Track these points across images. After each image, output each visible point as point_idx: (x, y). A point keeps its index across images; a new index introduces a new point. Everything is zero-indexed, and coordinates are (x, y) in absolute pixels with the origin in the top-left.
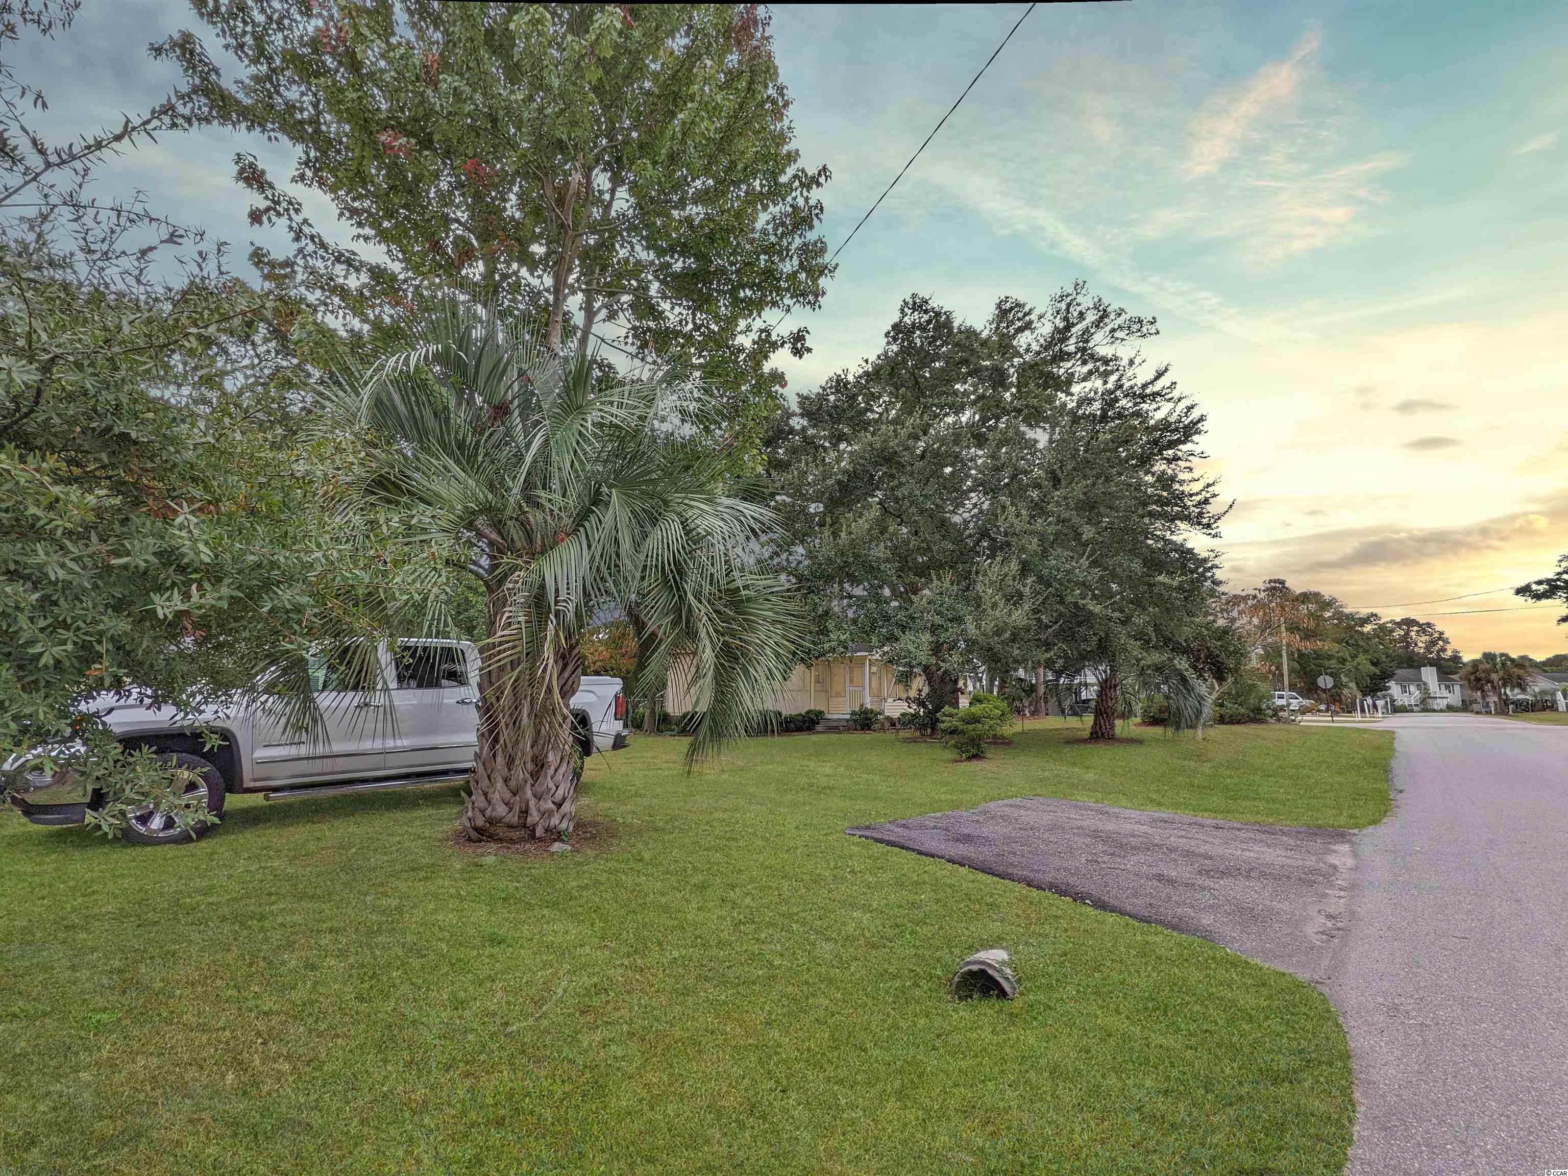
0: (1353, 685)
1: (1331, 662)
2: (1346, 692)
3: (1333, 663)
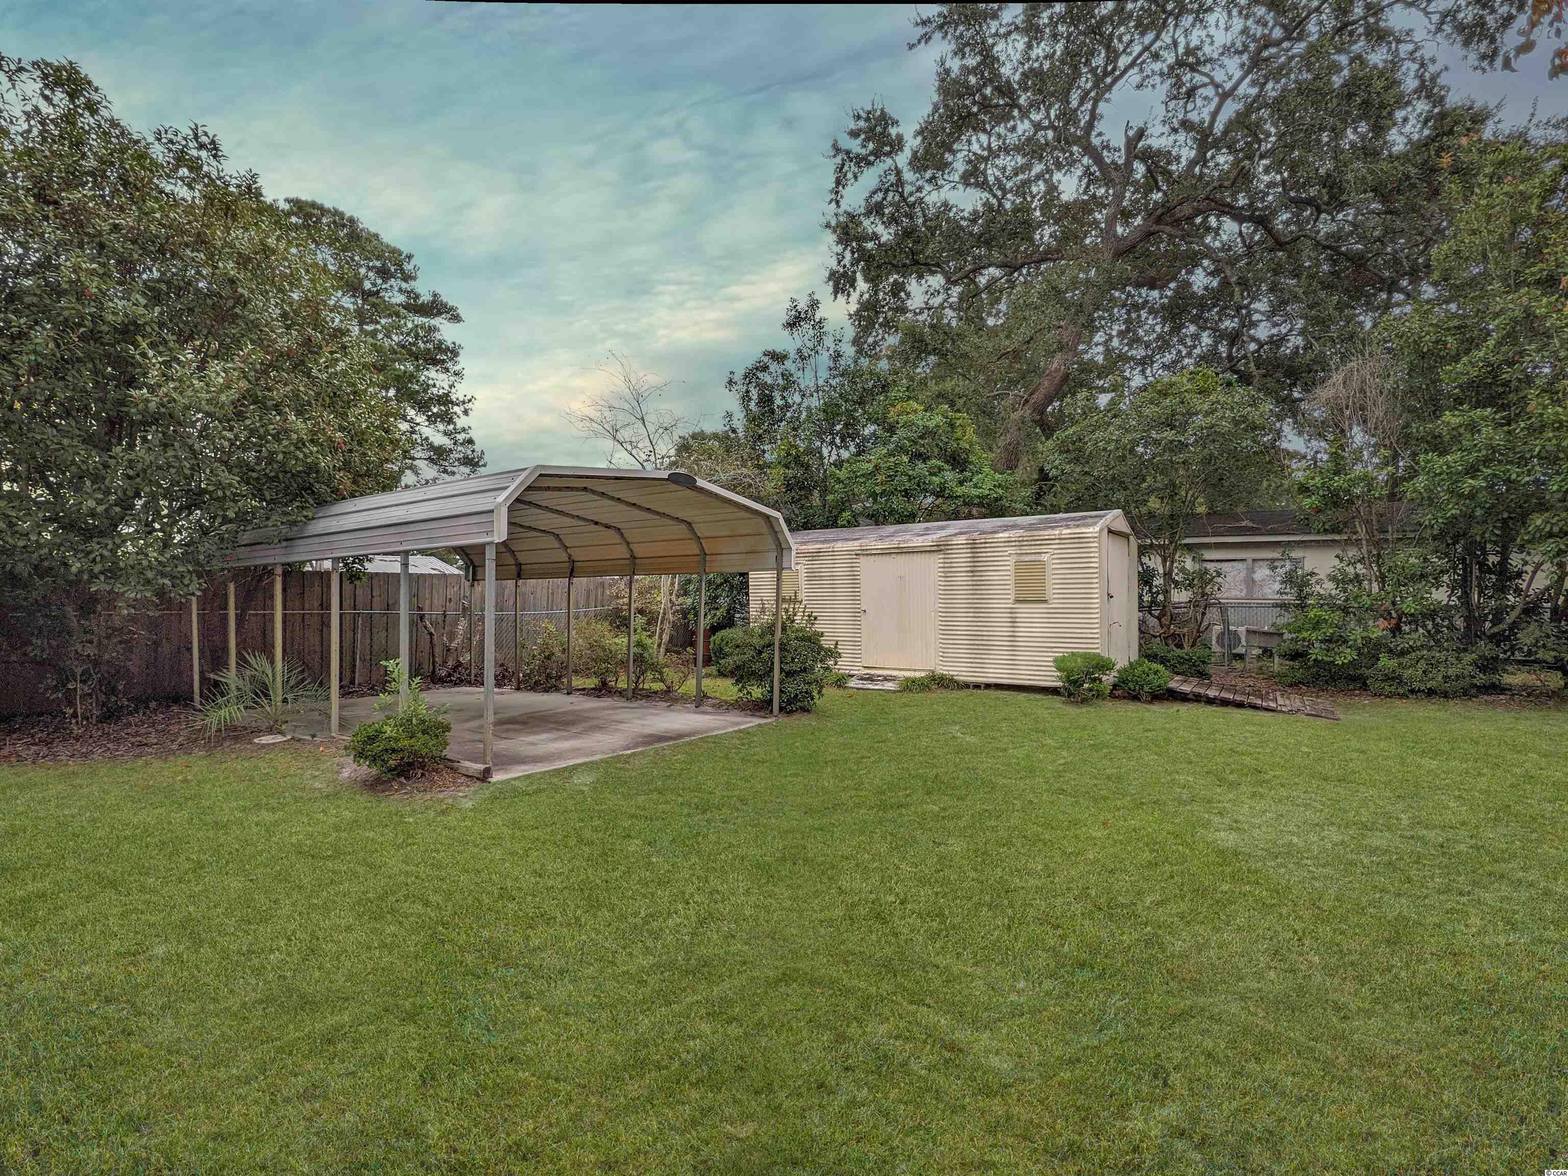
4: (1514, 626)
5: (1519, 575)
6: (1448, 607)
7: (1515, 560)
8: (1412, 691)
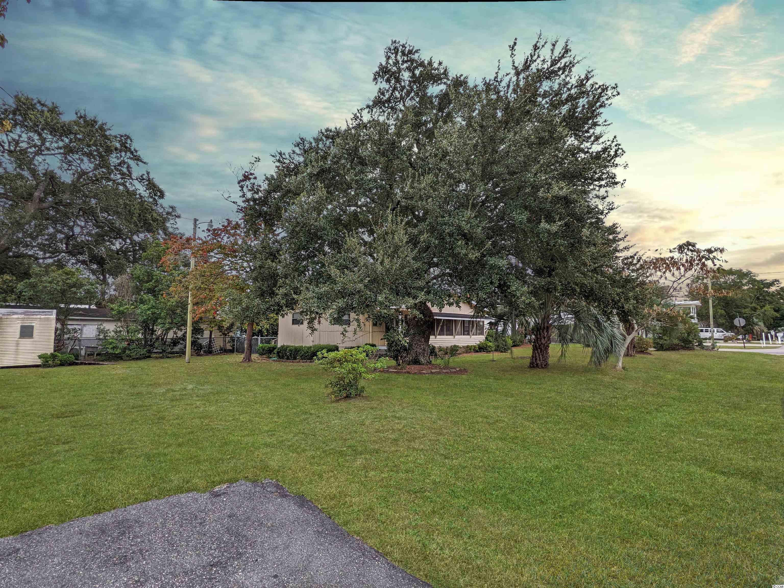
0: (761, 324)
1: (746, 310)
2: (756, 328)
3: (747, 311)
4: (154, 342)
5: (156, 331)
6: (141, 339)
7: (155, 327)
8: (133, 359)
